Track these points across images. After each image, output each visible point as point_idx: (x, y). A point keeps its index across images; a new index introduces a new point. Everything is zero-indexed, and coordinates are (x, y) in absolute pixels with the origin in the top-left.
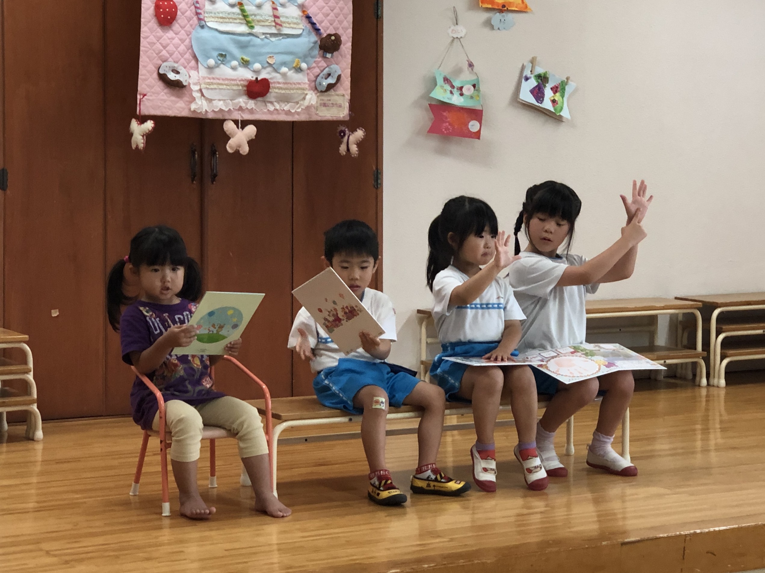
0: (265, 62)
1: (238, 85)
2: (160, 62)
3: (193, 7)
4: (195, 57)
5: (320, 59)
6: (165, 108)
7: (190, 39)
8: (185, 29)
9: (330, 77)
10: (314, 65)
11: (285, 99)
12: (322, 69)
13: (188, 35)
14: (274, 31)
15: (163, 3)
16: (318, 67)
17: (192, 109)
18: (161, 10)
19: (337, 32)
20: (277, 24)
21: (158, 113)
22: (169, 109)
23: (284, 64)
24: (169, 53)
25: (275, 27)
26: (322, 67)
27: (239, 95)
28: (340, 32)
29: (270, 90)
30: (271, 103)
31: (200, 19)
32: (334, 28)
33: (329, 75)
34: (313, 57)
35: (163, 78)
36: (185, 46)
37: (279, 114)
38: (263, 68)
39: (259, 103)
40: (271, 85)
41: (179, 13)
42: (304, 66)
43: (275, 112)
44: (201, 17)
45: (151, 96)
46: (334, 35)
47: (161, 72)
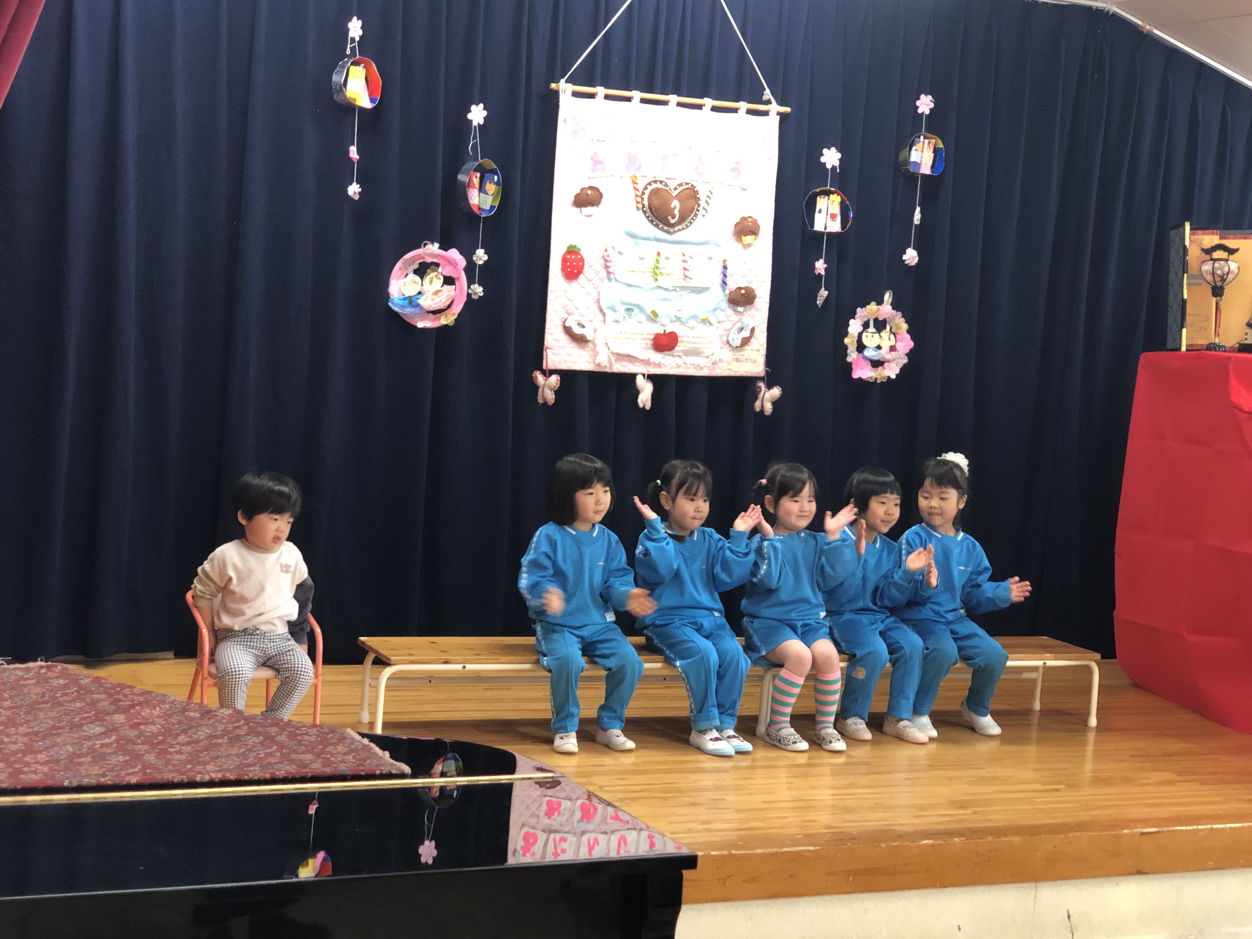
0: (673, 316)
1: (645, 339)
2: (566, 316)
3: (602, 261)
4: (601, 310)
5: (732, 312)
6: (571, 362)
7: (599, 293)
8: (592, 282)
9: (743, 331)
10: (725, 319)
11: (695, 353)
12: (734, 323)
13: (596, 288)
14: (683, 283)
15: (571, 257)
16: (730, 321)
17: (596, 363)
18: (568, 264)
19: (750, 286)
20: (686, 277)
21: (564, 367)
22: (575, 363)
23: (694, 317)
24: (575, 307)
25: (685, 279)
26: (733, 321)
27: (647, 348)
28: (752, 286)
29: (679, 344)
30: (679, 356)
31: (609, 273)
32: (747, 281)
33: (742, 329)
34: (722, 311)
35: (568, 331)
36: (593, 299)
37: (689, 368)
38: (671, 321)
39: (667, 357)
40: (679, 339)
41: (586, 266)
42: (713, 320)
43: (684, 365)
44: (610, 270)
45: (558, 350)
46: (746, 288)
47: (567, 324)
